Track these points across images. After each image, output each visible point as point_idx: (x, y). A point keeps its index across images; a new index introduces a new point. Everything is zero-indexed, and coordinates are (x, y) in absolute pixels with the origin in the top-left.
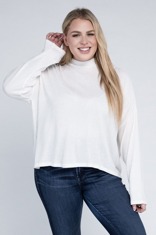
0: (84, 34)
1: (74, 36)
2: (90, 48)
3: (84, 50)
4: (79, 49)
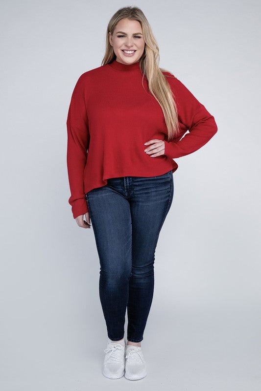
0: (130, 36)
1: (119, 36)
2: (135, 51)
3: (128, 52)
4: (123, 50)
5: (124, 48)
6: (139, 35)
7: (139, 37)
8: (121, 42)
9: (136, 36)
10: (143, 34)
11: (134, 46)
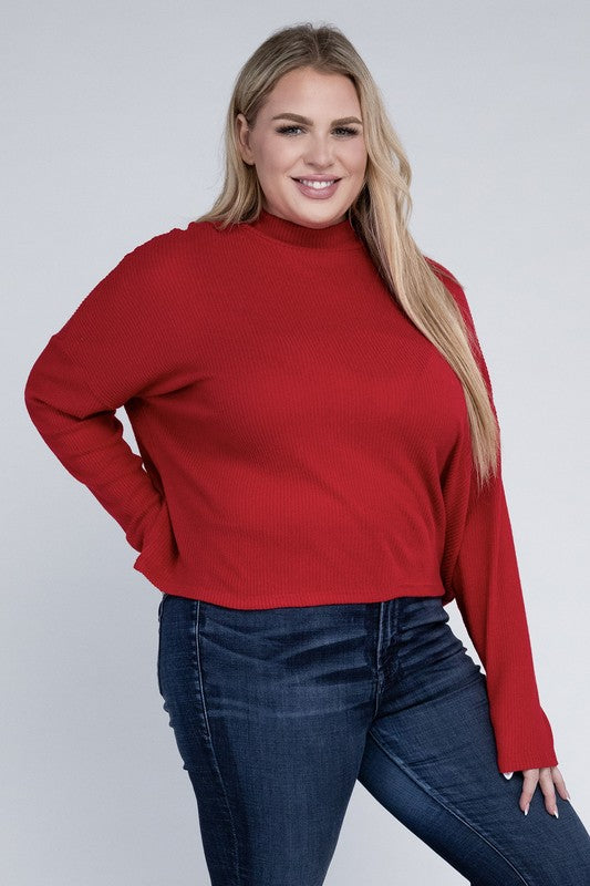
5: (301, 170)
6: (353, 126)
7: (352, 133)
8: (289, 151)
9: (341, 129)
10: (362, 123)
11: (337, 164)
